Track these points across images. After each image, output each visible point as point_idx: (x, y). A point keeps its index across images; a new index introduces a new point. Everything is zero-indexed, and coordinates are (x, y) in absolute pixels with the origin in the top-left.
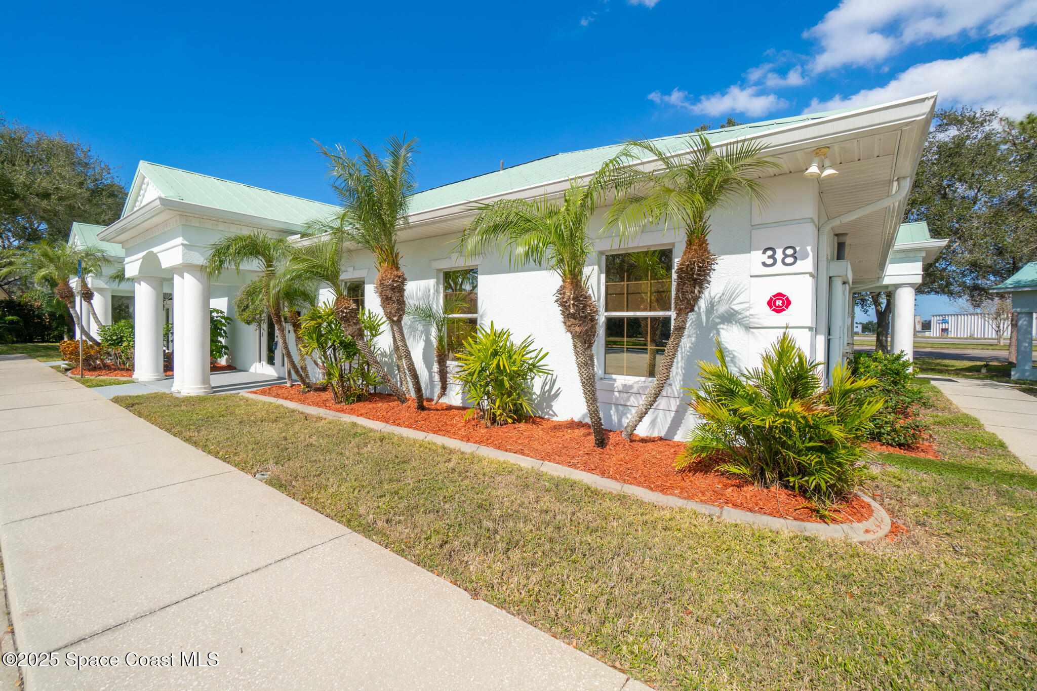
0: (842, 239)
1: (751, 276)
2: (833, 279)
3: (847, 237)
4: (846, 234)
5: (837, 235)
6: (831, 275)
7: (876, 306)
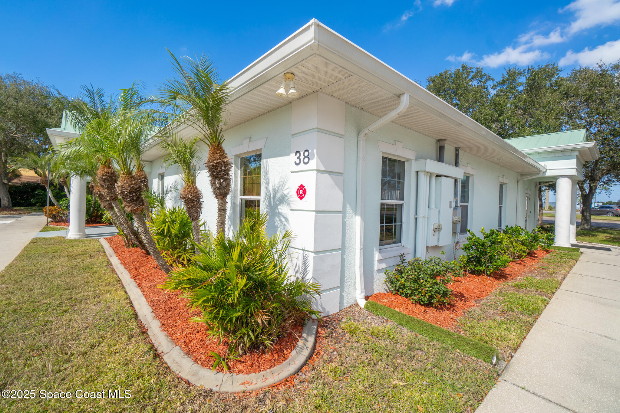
0: (442, 143)
1: (292, 172)
2: (419, 173)
3: (446, 142)
4: (445, 140)
5: (439, 141)
6: (417, 170)
7: (582, 191)
